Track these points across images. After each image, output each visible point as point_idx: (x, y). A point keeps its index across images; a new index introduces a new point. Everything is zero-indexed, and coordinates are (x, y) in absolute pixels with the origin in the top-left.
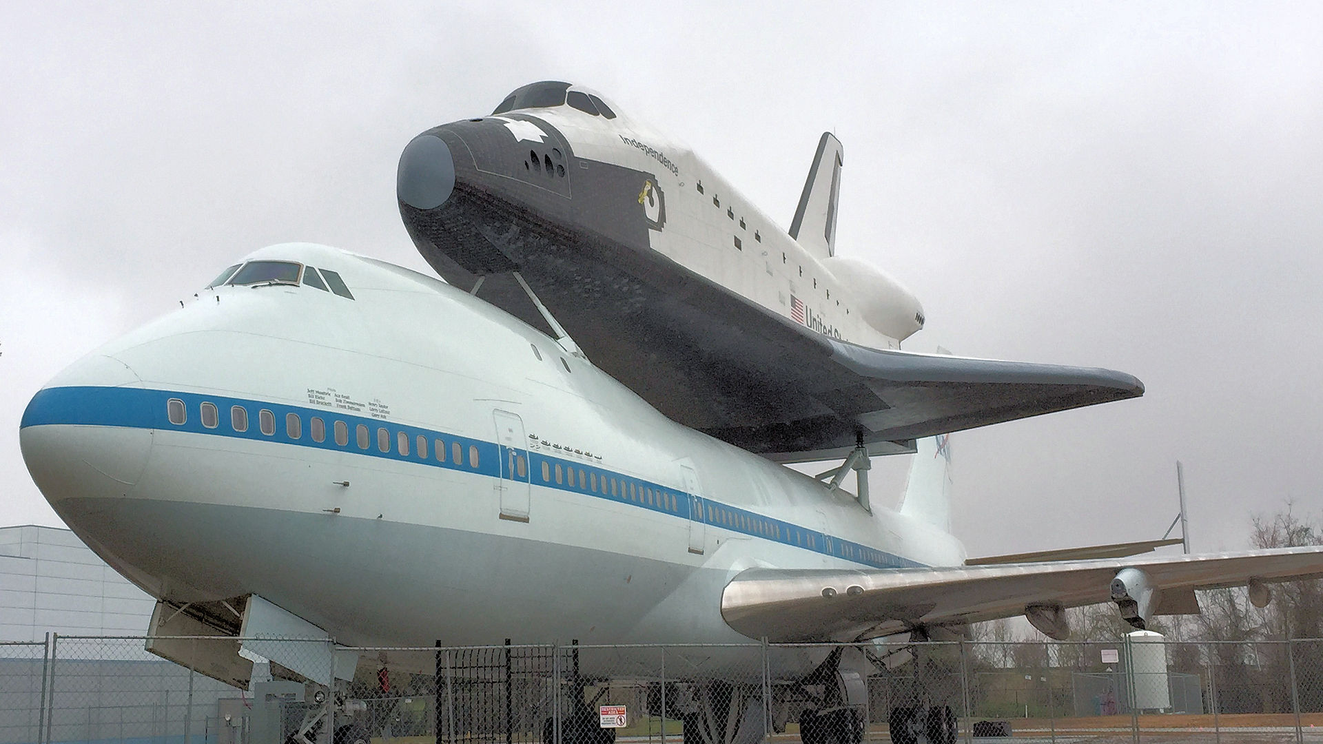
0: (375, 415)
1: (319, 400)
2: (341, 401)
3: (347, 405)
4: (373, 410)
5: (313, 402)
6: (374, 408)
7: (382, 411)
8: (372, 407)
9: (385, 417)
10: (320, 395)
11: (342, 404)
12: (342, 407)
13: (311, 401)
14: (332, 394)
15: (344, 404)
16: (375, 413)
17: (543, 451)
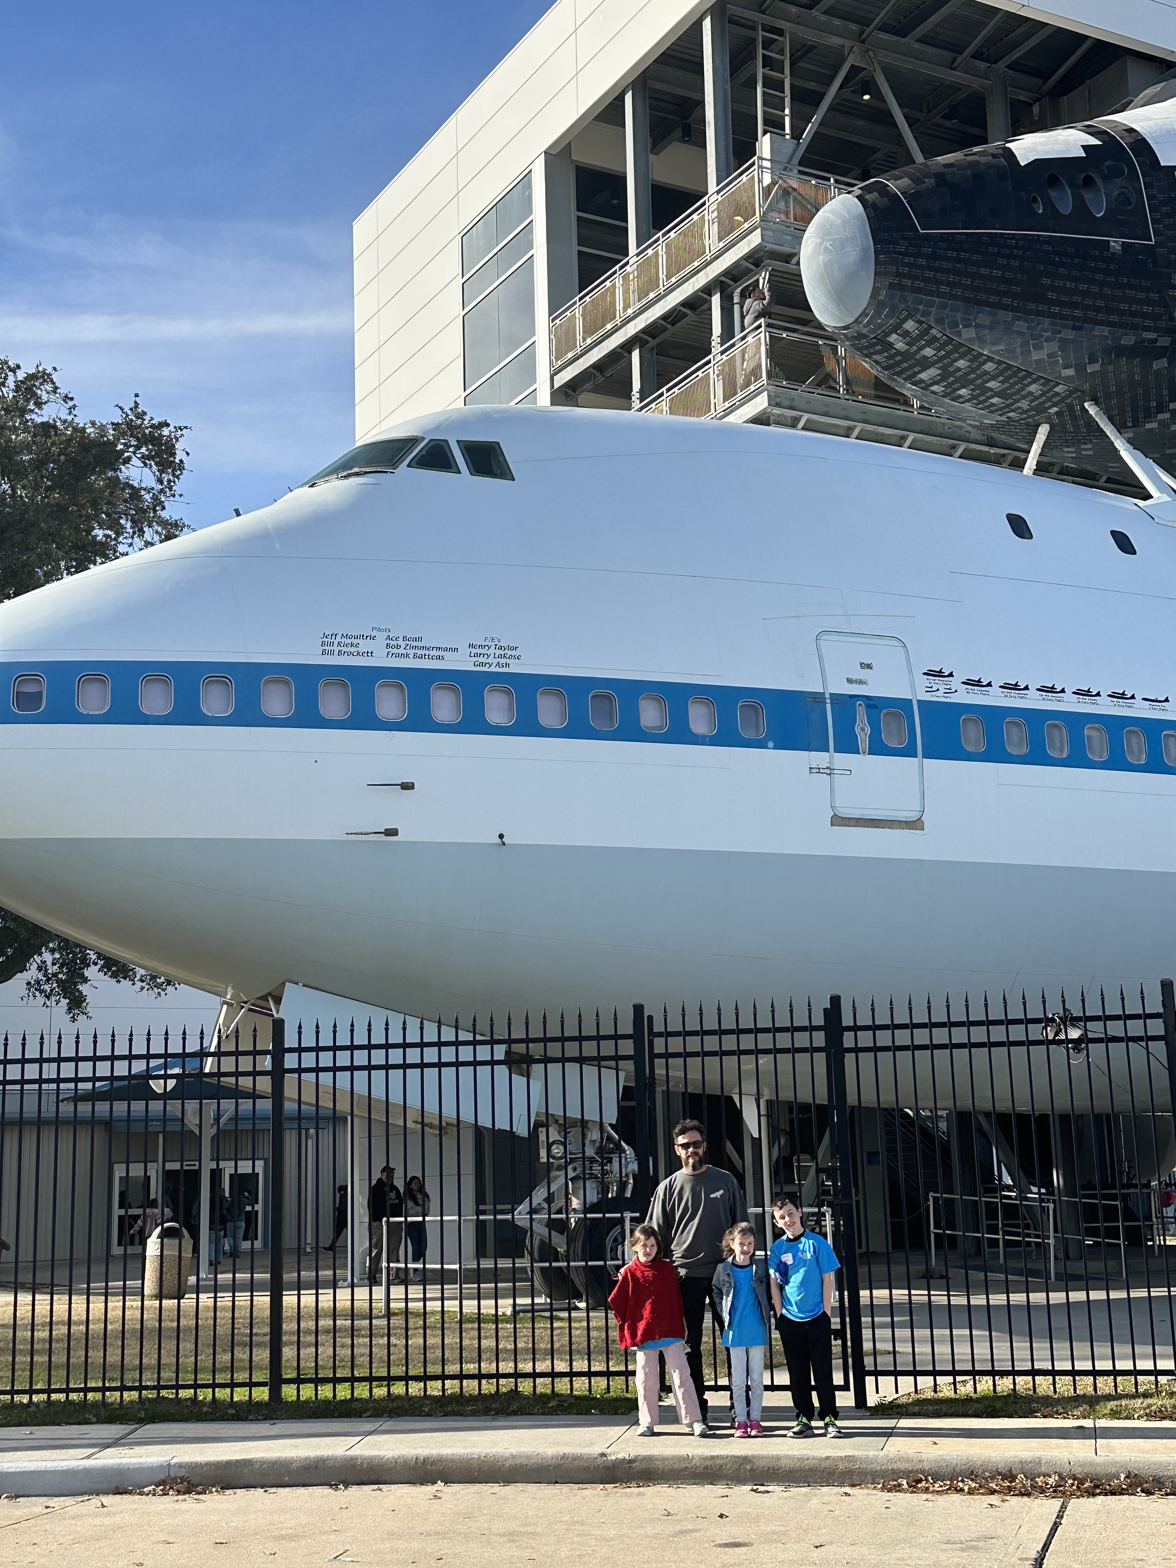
0: (482, 664)
1: (344, 649)
2: (398, 647)
3: (411, 652)
4: (477, 655)
5: (332, 653)
6: (480, 651)
7: (500, 656)
8: (474, 651)
9: (507, 665)
10: (348, 641)
11: (401, 651)
12: (398, 656)
13: (324, 653)
14: (381, 637)
15: (404, 652)
16: (481, 659)
17: (965, 696)
